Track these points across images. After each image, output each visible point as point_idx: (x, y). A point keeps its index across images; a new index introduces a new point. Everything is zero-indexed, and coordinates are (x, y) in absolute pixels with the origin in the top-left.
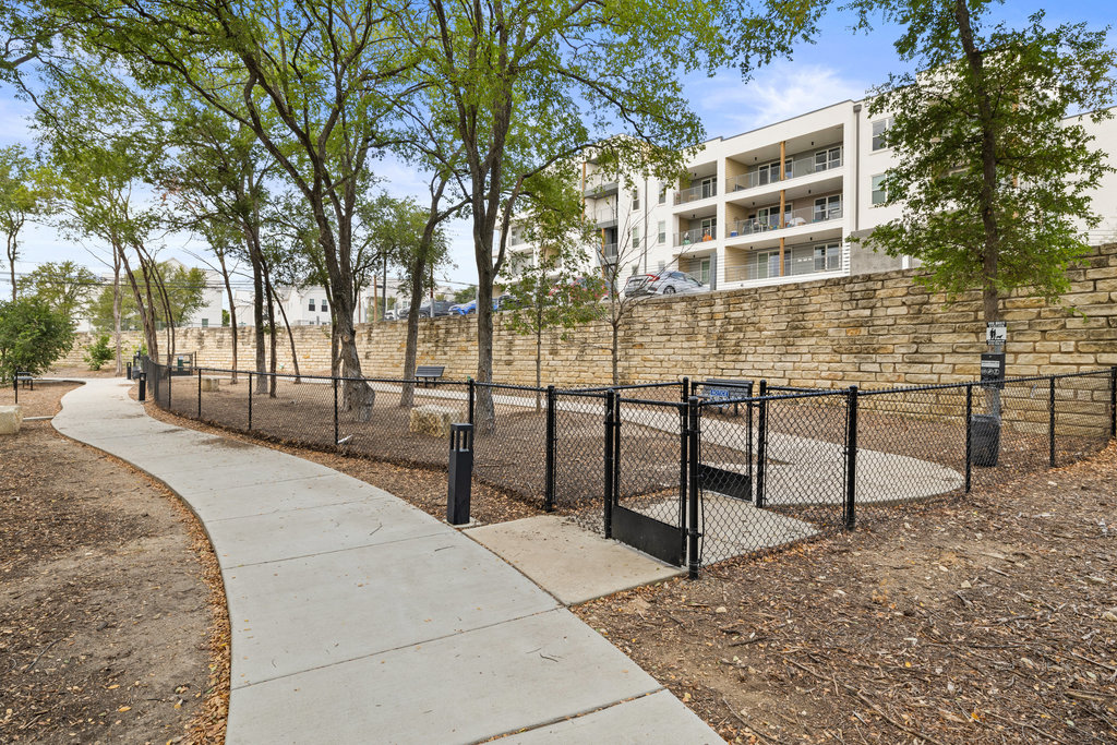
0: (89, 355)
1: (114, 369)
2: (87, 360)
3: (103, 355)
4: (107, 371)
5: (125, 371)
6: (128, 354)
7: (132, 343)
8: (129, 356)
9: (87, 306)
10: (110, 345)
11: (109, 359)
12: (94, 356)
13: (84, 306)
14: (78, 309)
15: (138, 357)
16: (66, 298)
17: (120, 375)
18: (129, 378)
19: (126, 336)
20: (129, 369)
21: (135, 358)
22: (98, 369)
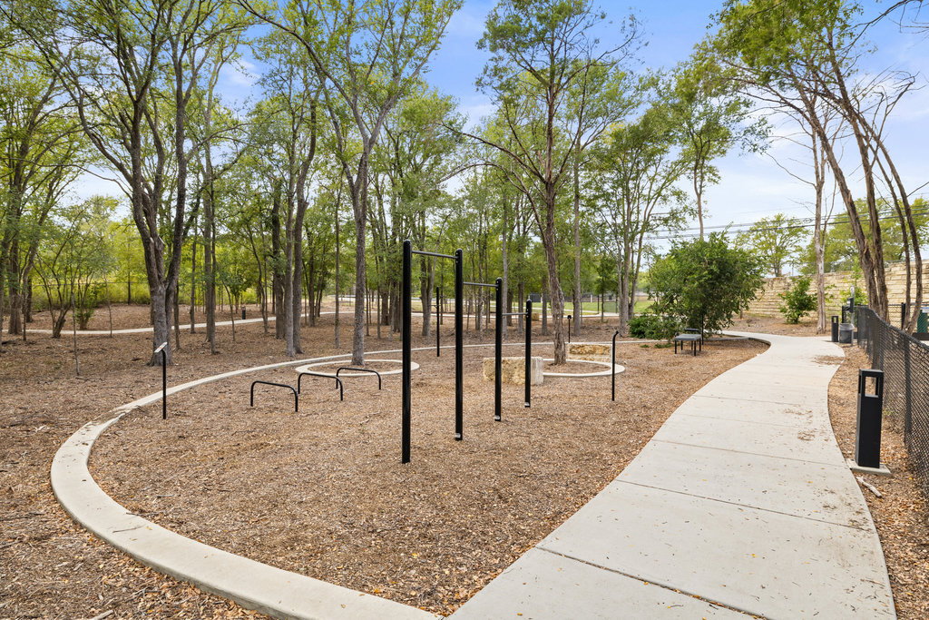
0: (784, 304)
1: (816, 323)
2: (783, 311)
3: (802, 304)
4: (807, 324)
5: (829, 327)
6: (834, 302)
7: (842, 287)
8: (835, 306)
9: (797, 255)
10: (812, 291)
11: (810, 309)
12: (791, 304)
13: (793, 254)
14: (787, 258)
15: (850, 309)
16: (777, 249)
17: (822, 332)
18: (835, 340)
19: (832, 279)
20: (835, 327)
21: (844, 309)
22: (796, 321)
